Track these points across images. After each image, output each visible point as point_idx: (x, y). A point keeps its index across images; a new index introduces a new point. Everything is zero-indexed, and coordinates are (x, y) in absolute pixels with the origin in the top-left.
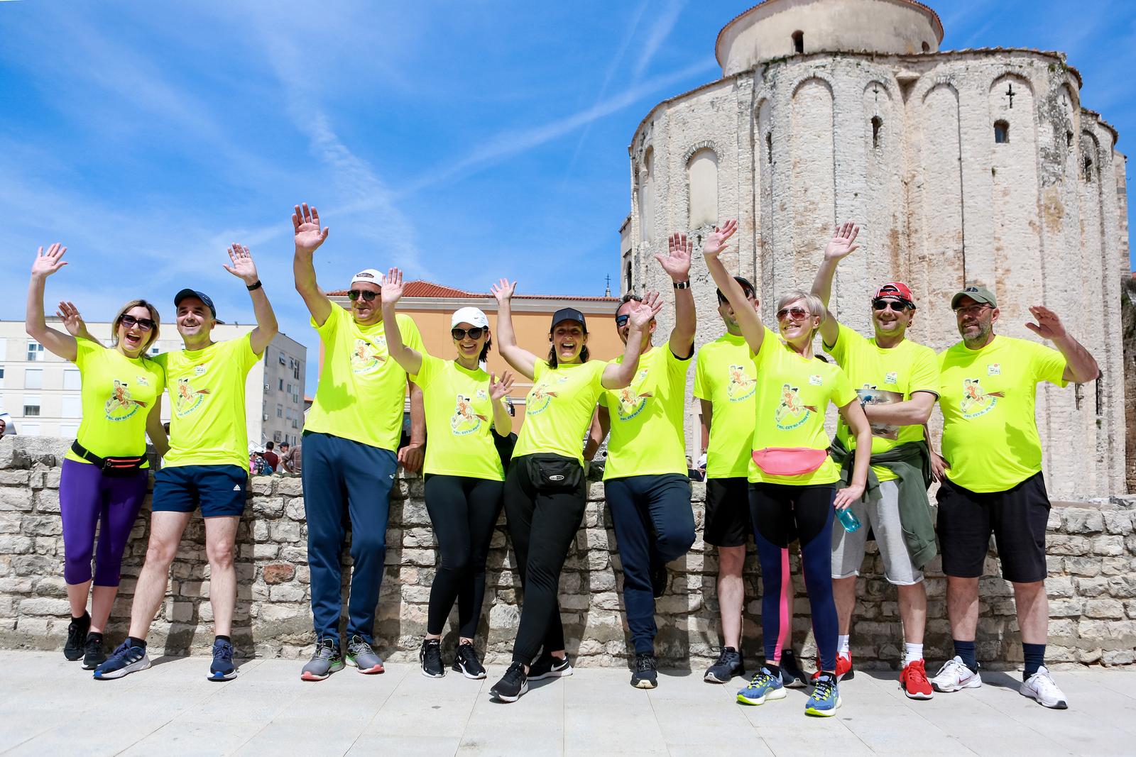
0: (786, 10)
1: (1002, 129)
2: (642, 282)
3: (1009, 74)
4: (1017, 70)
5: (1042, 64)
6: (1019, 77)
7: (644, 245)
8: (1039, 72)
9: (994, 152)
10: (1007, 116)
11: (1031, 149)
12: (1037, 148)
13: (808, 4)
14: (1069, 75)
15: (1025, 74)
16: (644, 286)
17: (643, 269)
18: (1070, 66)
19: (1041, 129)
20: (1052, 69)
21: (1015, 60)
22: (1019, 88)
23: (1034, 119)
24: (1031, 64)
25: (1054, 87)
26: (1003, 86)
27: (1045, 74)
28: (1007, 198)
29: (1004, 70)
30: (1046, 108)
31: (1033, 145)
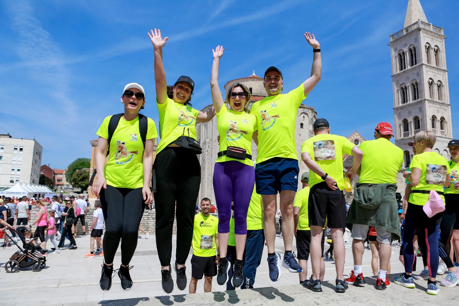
0: (248, 81)
1: (302, 125)
2: (207, 150)
3: (304, 112)
4: (305, 112)
5: (310, 111)
6: (306, 114)
7: (208, 140)
8: (309, 112)
9: (300, 130)
10: (303, 122)
11: (308, 130)
12: (309, 130)
13: (254, 81)
14: (315, 113)
15: (307, 113)
16: (207, 151)
17: (207, 146)
18: (316, 111)
19: (310, 126)
20: (312, 112)
21: (305, 110)
22: (306, 116)
23: (309, 124)
24: (308, 111)
25: (312, 116)
26: (303, 115)
27: (311, 113)
28: (302, 141)
29: (303, 112)
30: (311, 121)
31: (308, 129)
